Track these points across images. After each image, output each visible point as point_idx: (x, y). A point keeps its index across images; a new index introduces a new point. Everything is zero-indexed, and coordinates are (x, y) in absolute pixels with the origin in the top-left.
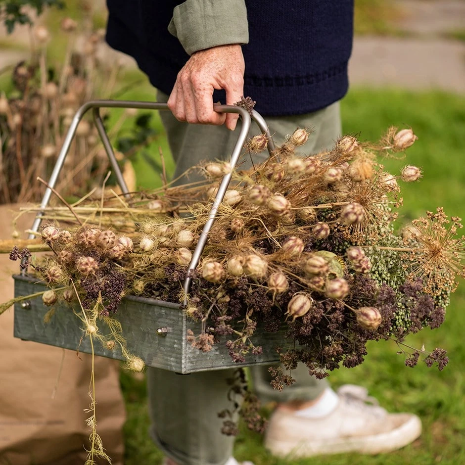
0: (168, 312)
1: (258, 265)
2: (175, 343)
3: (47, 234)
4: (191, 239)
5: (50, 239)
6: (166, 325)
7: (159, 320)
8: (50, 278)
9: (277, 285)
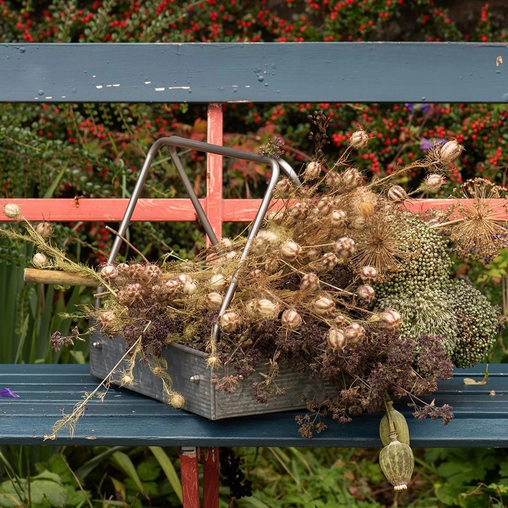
0: (200, 360)
1: (269, 310)
2: (205, 390)
3: (105, 272)
4: (223, 283)
5: (108, 277)
6: (199, 373)
7: (194, 367)
8: (103, 323)
9: (288, 321)
